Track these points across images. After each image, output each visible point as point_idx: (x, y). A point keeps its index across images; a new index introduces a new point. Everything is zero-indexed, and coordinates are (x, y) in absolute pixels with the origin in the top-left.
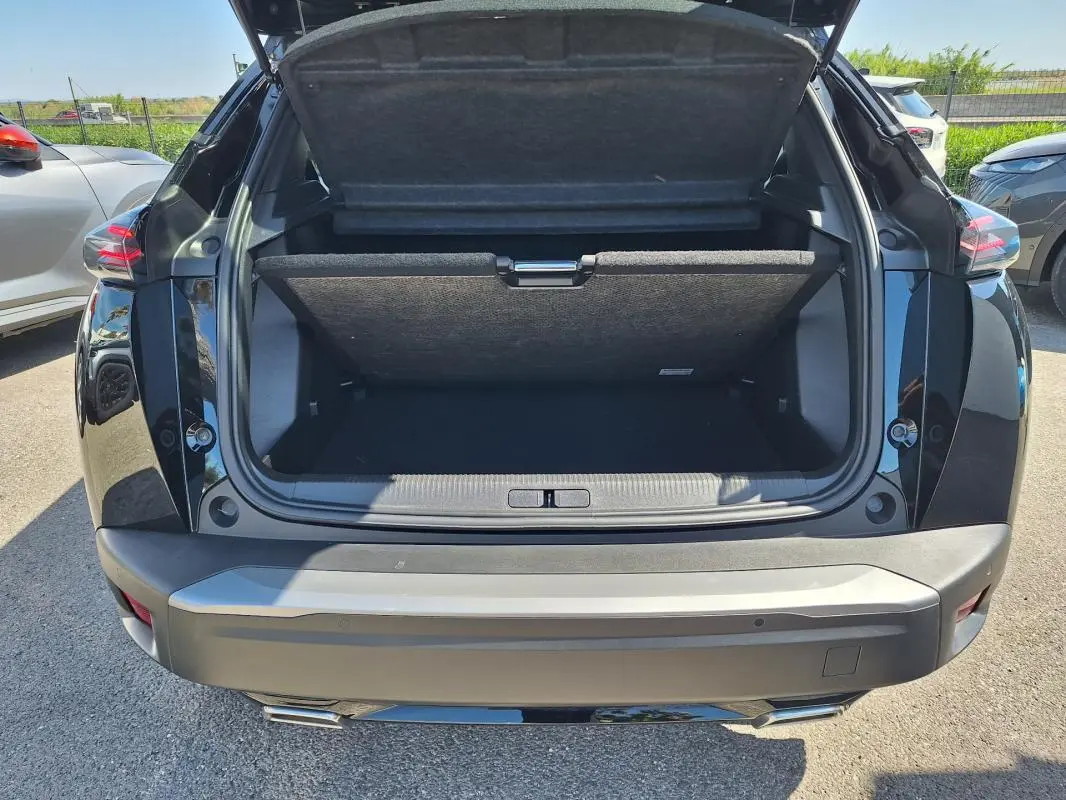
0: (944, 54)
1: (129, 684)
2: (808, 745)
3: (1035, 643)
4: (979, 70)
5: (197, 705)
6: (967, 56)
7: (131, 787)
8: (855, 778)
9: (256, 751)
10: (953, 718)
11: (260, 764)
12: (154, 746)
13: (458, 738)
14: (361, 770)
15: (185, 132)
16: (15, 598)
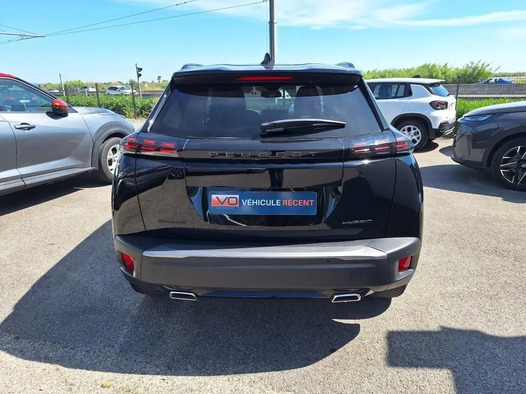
0: (470, 65)
1: (112, 305)
2: (361, 326)
3: (453, 297)
4: (485, 73)
5: (137, 311)
6: (480, 65)
7: (116, 334)
8: (376, 336)
9: (160, 324)
10: (416, 319)
11: (161, 329)
12: (123, 323)
13: (233, 322)
14: (198, 330)
15: (114, 99)
16: (65, 278)
